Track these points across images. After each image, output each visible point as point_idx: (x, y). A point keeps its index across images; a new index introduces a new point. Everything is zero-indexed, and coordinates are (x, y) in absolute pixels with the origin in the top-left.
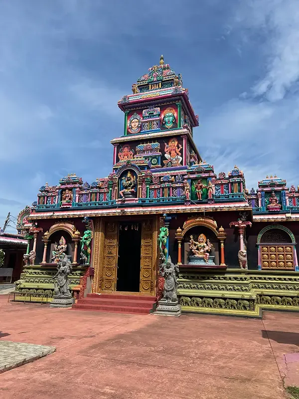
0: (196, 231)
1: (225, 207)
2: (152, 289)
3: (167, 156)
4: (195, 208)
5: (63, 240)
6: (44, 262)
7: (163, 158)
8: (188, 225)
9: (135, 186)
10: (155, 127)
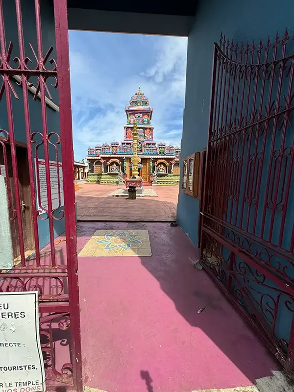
0: (161, 164)
1: (169, 157)
2: (146, 180)
3: (146, 135)
4: (161, 157)
5: (115, 165)
6: (108, 172)
7: (145, 136)
8: (158, 162)
9: (141, 147)
10: (141, 122)
